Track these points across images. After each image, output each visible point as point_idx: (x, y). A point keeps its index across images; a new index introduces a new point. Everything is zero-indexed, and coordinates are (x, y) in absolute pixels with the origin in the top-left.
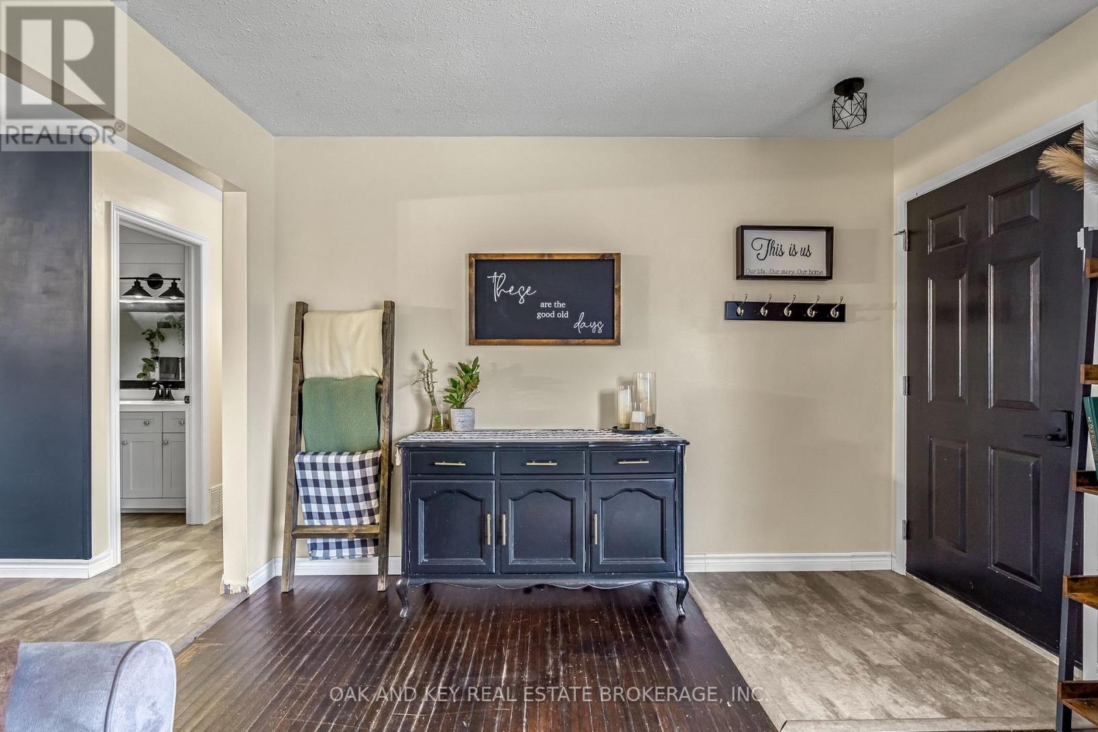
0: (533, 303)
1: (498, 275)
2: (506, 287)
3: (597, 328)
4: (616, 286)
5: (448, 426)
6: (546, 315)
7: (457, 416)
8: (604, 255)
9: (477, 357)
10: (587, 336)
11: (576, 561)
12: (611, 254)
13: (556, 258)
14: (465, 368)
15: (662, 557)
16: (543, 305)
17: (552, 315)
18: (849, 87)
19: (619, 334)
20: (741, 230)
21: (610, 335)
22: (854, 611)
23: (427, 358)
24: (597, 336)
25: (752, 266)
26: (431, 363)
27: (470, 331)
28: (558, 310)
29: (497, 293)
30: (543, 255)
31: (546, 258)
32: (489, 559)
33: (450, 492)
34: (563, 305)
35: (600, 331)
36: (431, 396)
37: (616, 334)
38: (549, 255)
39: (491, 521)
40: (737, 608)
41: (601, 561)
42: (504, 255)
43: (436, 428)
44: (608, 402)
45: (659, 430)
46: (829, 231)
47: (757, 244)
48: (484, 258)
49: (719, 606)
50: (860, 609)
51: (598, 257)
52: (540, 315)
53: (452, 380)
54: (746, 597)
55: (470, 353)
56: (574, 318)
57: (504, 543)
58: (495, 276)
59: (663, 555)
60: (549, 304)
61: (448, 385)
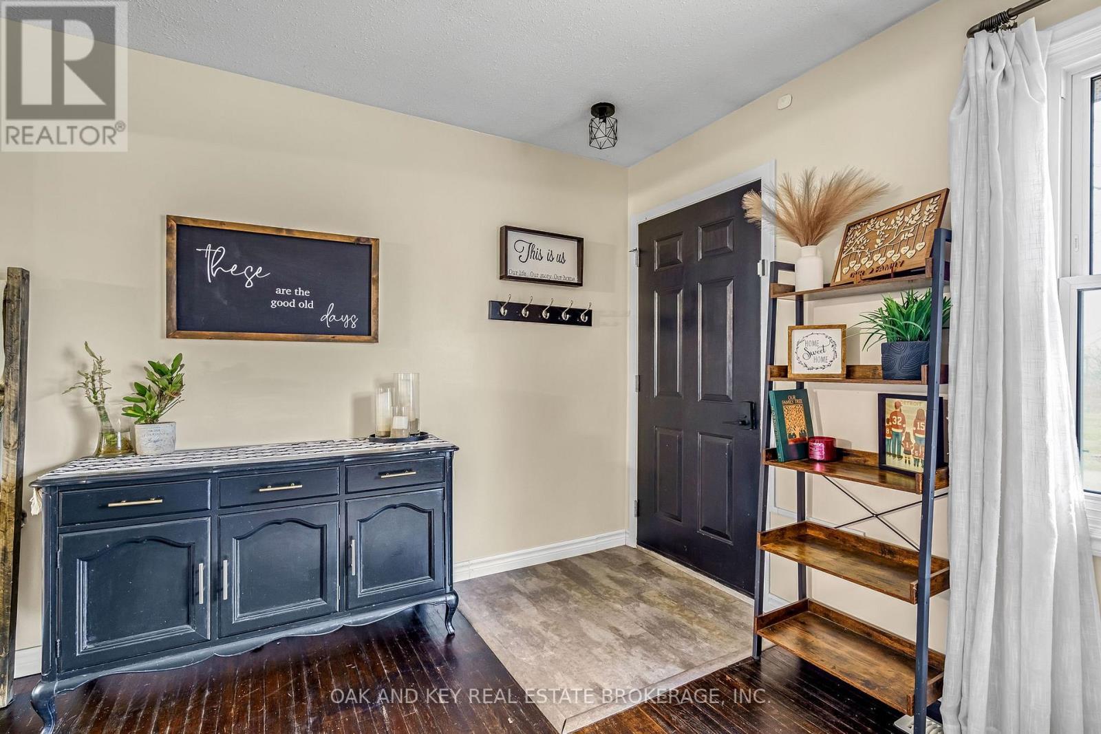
0: (265, 289)
1: (214, 247)
2: (226, 264)
3: (350, 323)
4: (374, 276)
5: (130, 448)
6: (283, 304)
7: (145, 436)
8: (359, 239)
9: (181, 355)
10: (336, 331)
11: (328, 600)
12: (368, 239)
13: (297, 235)
14: (161, 370)
15: (430, 575)
16: (279, 291)
17: (292, 304)
18: (603, 110)
19: (377, 330)
20: (505, 230)
21: (366, 330)
22: (604, 590)
23: (93, 355)
24: (349, 332)
25: (515, 268)
26: (100, 362)
27: (169, 319)
28: (301, 299)
29: (211, 271)
30: (280, 230)
31: (284, 234)
32: (202, 622)
33: (136, 542)
34: (306, 293)
35: (354, 325)
36: (99, 409)
37: (373, 330)
38: (288, 230)
39: (205, 571)
40: (505, 612)
41: (359, 593)
42: (222, 223)
43: (111, 453)
44: (362, 406)
45: (423, 436)
46: (580, 241)
47: (519, 246)
48: (191, 224)
49: (488, 614)
50: (609, 587)
51: (353, 241)
52: (274, 304)
53: (137, 385)
54: (512, 598)
55: (167, 350)
56: (321, 308)
57: (225, 597)
58: (209, 249)
59: (431, 573)
60: (288, 291)
61: (131, 392)
